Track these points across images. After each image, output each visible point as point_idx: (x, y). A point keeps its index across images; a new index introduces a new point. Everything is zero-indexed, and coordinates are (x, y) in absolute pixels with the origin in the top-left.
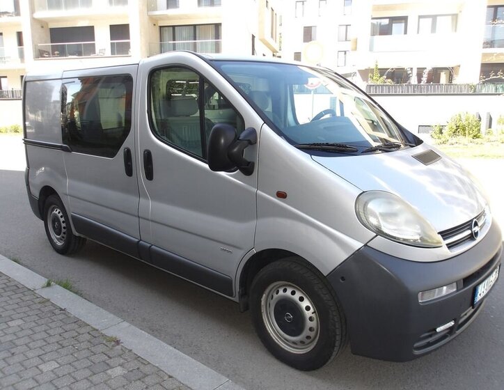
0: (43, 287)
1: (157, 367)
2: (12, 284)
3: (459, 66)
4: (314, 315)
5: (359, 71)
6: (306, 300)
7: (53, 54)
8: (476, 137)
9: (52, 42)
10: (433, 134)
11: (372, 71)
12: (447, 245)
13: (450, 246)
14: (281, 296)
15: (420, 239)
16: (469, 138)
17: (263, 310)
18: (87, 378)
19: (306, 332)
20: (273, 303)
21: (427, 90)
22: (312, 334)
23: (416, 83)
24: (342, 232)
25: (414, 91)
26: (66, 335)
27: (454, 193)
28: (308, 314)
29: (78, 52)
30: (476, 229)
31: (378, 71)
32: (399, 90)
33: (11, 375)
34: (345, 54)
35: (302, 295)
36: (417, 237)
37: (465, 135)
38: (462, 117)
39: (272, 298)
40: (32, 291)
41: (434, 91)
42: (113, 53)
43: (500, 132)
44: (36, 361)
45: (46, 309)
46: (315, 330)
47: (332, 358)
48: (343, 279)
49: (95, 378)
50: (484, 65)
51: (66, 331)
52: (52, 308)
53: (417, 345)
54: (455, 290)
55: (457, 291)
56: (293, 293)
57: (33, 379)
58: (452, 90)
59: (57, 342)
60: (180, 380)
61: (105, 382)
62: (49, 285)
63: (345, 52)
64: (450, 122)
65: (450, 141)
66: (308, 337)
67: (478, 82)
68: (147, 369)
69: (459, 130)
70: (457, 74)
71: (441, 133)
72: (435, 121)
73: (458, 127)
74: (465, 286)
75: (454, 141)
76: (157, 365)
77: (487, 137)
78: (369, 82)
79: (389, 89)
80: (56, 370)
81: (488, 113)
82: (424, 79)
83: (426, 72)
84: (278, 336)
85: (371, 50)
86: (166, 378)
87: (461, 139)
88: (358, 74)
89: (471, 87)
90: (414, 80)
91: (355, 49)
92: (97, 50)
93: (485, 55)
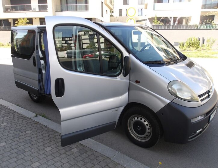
0: (34, 117)
1: (90, 148)
2: (21, 116)
3: (191, 17)
4: (149, 127)
5: (148, 18)
6: (146, 122)
7: (12, 10)
8: (197, 48)
9: (11, 5)
10: (180, 47)
11: (154, 18)
12: (201, 100)
13: (202, 100)
14: (136, 120)
15: (191, 98)
16: (195, 48)
17: (128, 125)
18: (64, 153)
19: (146, 134)
20: (132, 123)
21: (178, 27)
22: (149, 134)
23: (173, 24)
24: (163, 97)
25: (172, 28)
26: (51, 136)
27: (196, 76)
28: (147, 127)
29: (24, 9)
30: (210, 94)
31: (157, 18)
32: (166, 28)
33: (34, 153)
34: (141, 10)
35: (145, 120)
36: (190, 98)
37: (193, 47)
38: (192, 39)
39: (132, 121)
40: (30, 119)
41: (181, 28)
42: (39, 9)
43: (208, 45)
44: (42, 147)
45: (39, 126)
46: (150, 133)
47: (157, 143)
48: (163, 114)
49: (68, 153)
50: (201, 16)
51: (50, 135)
52: (41, 126)
53: (189, 137)
54: (203, 117)
55: (204, 118)
56: (141, 119)
57: (44, 154)
58: (188, 27)
59: (48, 139)
60: (100, 152)
61: (72, 154)
62: (36, 116)
63: (141, 9)
64: (187, 41)
65: (187, 50)
66: (147, 135)
67: (199, 24)
68: (86, 149)
69: (191, 44)
70: (190, 20)
71: (183, 46)
72: (180, 41)
73: (190, 43)
74: (206, 116)
75: (188, 50)
76: (90, 147)
77: (202, 47)
78: (153, 23)
79: (162, 27)
80: (51, 150)
81: (203, 38)
82: (176, 23)
83: (177, 19)
84: (134, 135)
85: (154, 9)
86: (95, 152)
87: (191, 48)
88: (148, 20)
89: (195, 26)
90: (172, 23)
91: (146, 8)
92: (32, 9)
93: (202, 12)
